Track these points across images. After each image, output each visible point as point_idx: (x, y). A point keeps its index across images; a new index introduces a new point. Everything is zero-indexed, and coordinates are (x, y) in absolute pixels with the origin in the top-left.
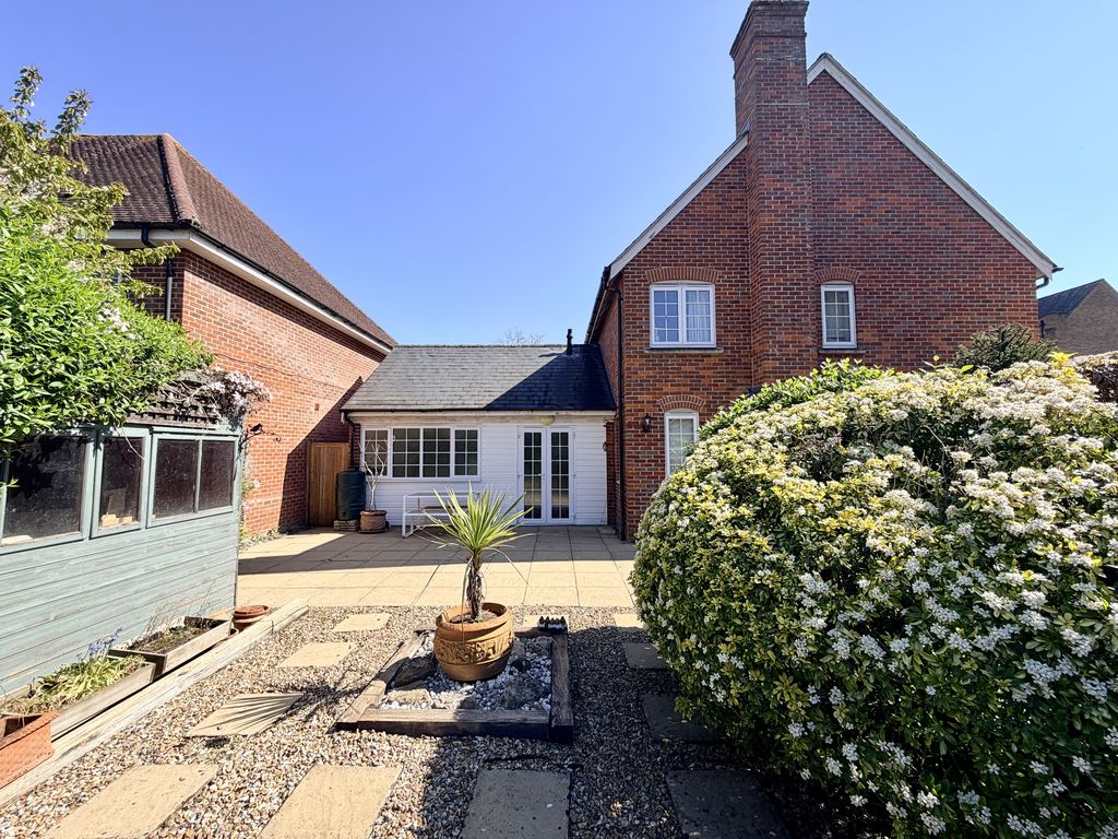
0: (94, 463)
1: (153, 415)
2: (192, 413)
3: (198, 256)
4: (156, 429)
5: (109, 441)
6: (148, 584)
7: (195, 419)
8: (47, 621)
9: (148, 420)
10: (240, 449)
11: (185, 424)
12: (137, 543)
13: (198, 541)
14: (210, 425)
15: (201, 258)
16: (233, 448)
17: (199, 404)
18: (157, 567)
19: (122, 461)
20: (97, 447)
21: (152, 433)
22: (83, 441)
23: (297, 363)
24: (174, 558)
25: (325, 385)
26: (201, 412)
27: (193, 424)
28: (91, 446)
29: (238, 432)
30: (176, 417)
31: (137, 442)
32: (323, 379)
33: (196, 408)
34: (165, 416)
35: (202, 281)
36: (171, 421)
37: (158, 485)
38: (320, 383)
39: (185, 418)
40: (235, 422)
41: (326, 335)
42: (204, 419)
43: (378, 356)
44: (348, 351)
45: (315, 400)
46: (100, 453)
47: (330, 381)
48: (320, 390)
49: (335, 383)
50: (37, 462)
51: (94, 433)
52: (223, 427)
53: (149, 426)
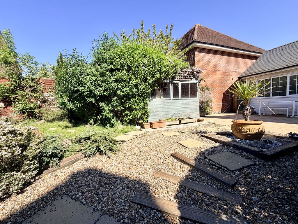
0: (171, 87)
1: (180, 78)
2: (187, 78)
3: (197, 47)
4: (180, 81)
5: (173, 83)
6: (182, 110)
7: (188, 79)
8: (167, 111)
9: (179, 79)
10: (198, 85)
11: (186, 80)
12: (179, 102)
13: (190, 104)
14: (191, 80)
15: (198, 48)
16: (196, 85)
17: (188, 76)
18: (183, 107)
19: (176, 87)
20: (172, 84)
21: (180, 82)
22: (170, 83)
23: (225, 67)
24: (186, 106)
25: (235, 72)
26: (188, 77)
27: (187, 80)
28: (171, 84)
29: (198, 81)
30: (184, 78)
31: (178, 83)
32: (234, 70)
33: (187, 76)
34: (182, 78)
35: (199, 53)
36: (183, 79)
37: (182, 92)
38: (233, 72)
39: (186, 79)
40: (197, 79)
41: (235, 57)
42: (189, 79)
43: (255, 58)
44: (244, 60)
45: (232, 77)
46: (172, 85)
47: (237, 70)
48: (233, 74)
49: (239, 71)
50: (164, 87)
51: (171, 82)
52: (194, 80)
53: (179, 81)
